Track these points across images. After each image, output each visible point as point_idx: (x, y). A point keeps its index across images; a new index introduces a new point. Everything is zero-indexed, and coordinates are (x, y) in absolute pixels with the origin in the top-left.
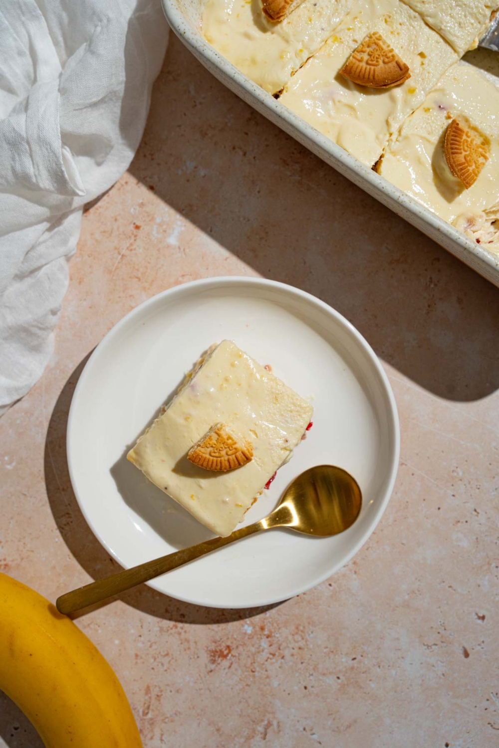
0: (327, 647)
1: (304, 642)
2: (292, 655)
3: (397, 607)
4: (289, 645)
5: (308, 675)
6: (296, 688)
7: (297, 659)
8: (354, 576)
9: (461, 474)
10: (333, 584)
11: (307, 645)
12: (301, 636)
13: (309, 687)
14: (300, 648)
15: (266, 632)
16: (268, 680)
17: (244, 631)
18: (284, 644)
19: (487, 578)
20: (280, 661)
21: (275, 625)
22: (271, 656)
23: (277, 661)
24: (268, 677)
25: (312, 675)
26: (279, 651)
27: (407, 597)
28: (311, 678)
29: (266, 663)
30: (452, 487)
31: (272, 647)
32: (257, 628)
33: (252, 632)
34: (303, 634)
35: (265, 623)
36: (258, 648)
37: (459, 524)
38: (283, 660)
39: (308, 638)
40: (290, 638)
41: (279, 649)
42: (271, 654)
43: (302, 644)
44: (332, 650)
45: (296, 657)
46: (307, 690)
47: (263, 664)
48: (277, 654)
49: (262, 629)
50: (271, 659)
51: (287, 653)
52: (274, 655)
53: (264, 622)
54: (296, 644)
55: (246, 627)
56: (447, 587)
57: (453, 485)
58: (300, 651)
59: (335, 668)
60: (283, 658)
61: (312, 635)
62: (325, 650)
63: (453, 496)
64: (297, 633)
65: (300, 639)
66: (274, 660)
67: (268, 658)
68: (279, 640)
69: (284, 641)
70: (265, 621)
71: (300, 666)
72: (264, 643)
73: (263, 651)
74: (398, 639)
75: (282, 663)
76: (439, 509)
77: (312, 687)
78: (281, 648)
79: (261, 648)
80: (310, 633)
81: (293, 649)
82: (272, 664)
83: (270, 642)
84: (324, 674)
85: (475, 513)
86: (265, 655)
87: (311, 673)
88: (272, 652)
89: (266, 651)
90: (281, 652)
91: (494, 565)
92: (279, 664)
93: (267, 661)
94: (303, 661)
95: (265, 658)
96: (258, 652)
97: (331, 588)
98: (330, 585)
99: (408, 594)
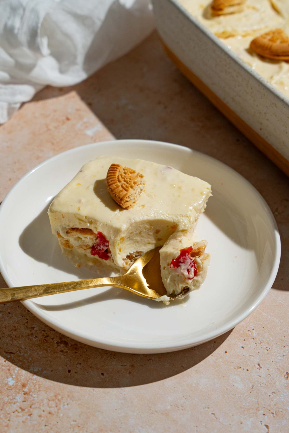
0: (75, 421)
1: (56, 409)
2: (40, 416)
3: (156, 412)
4: (41, 407)
7: (43, 420)
8: (128, 375)
9: (255, 335)
10: (105, 374)
11: (58, 413)
12: (57, 403)
14: (50, 413)
15: (26, 390)
16: (6, 428)
17: (6, 382)
18: (37, 405)
19: (251, 419)
20: (26, 416)
21: (37, 387)
22: (20, 410)
23: (23, 416)
24: (7, 426)
26: (30, 409)
27: (169, 407)
29: (12, 414)
30: (244, 341)
31: (24, 403)
32: (20, 384)
33: (13, 385)
34: (59, 403)
35: (29, 382)
36: (11, 399)
37: (240, 369)
38: (29, 417)
39: (62, 407)
40: (46, 401)
41: (31, 407)
42: (21, 408)
43: (53, 410)
44: (79, 425)
45: (42, 418)
47: (9, 414)
48: (26, 410)
49: (24, 386)
50: (18, 412)
51: (36, 413)
52: (23, 410)
53: (28, 381)
54: (48, 408)
55: (10, 379)
56: (210, 413)
57: (245, 340)
58: (49, 415)
60: (30, 415)
61: (66, 406)
62: (72, 423)
63: (243, 347)
64: (53, 400)
65: (54, 405)
66: (20, 414)
67: (17, 411)
68: (34, 400)
69: (38, 402)
70: (30, 380)
71: (43, 427)
72: (19, 398)
73: (15, 403)
75: (27, 419)
76: (226, 352)
78: (33, 407)
79: (14, 401)
80: (66, 404)
81: (44, 411)
82: (17, 416)
83: (25, 398)
85: (257, 366)
86: (15, 407)
88: (22, 407)
89: (18, 404)
90: (31, 410)
91: (262, 412)
92: (24, 419)
93: (14, 412)
94: (47, 424)
95: (14, 410)
96: (10, 403)
97: (102, 376)
98: (103, 374)
99: (171, 406)
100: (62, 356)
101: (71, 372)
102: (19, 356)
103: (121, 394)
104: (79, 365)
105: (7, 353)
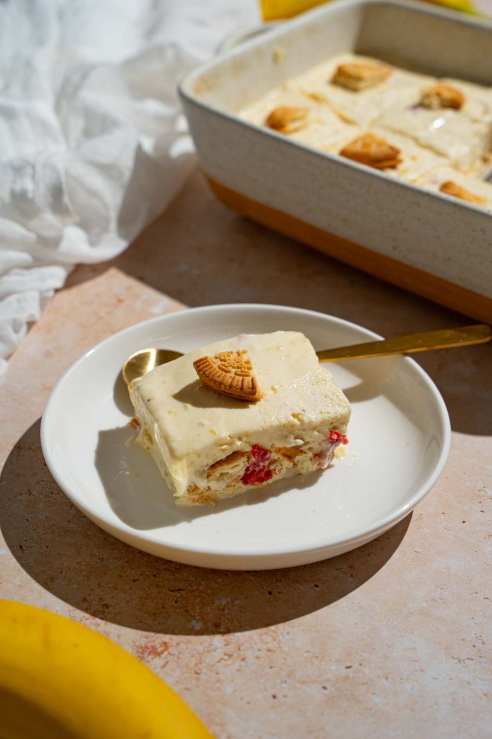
0: (309, 652)
1: (276, 643)
2: (258, 658)
3: (411, 614)
4: (254, 646)
5: (279, 681)
6: (259, 696)
7: (264, 662)
8: (351, 579)
9: (490, 493)
10: (320, 585)
11: (280, 647)
12: (272, 636)
13: (280, 696)
14: (269, 650)
15: (222, 630)
16: (218, 685)
17: (190, 627)
18: (247, 645)
20: (239, 663)
21: (236, 622)
22: (226, 657)
23: (234, 663)
24: (218, 681)
25: (285, 682)
26: (239, 652)
27: (424, 604)
28: (284, 685)
29: (218, 664)
30: (480, 504)
31: (227, 647)
32: (210, 625)
33: (202, 629)
34: (275, 635)
35: (222, 620)
36: (208, 647)
38: (243, 663)
39: (282, 640)
41: (239, 649)
42: (226, 654)
43: (271, 646)
44: (317, 655)
45: (262, 660)
46: (276, 701)
47: (213, 666)
48: (235, 655)
49: (217, 626)
50: (225, 660)
51: (249, 655)
52: (230, 656)
53: (220, 619)
54: (264, 646)
55: (194, 622)
56: (482, 598)
57: (480, 502)
58: (269, 654)
59: (320, 676)
60: (243, 659)
61: (287, 637)
62: (306, 655)
63: (482, 511)
64: (266, 634)
65: (270, 639)
66: (230, 662)
67: (222, 659)
68: (239, 640)
69: (246, 641)
70: (222, 617)
71: (269, 670)
72: (218, 642)
73: (215, 650)
74: (414, 649)
75: (241, 666)
76: (464, 522)
77: (285, 696)
78: (242, 648)
79: (212, 647)
80: (285, 634)
81: (259, 650)
82: (226, 666)
83: (225, 640)
84: (303, 682)
86: (217, 655)
87: (284, 680)
88: (228, 653)
89: (219, 650)
90: (242, 653)
92: (237, 666)
93: (219, 662)
94: (272, 665)
95: (218, 659)
96: (208, 652)
97: (317, 589)
98: (317, 586)
99: (426, 602)
100: (251, 578)
101: (273, 593)
102: (192, 591)
103: (353, 604)
104: (280, 583)
105: (173, 591)
